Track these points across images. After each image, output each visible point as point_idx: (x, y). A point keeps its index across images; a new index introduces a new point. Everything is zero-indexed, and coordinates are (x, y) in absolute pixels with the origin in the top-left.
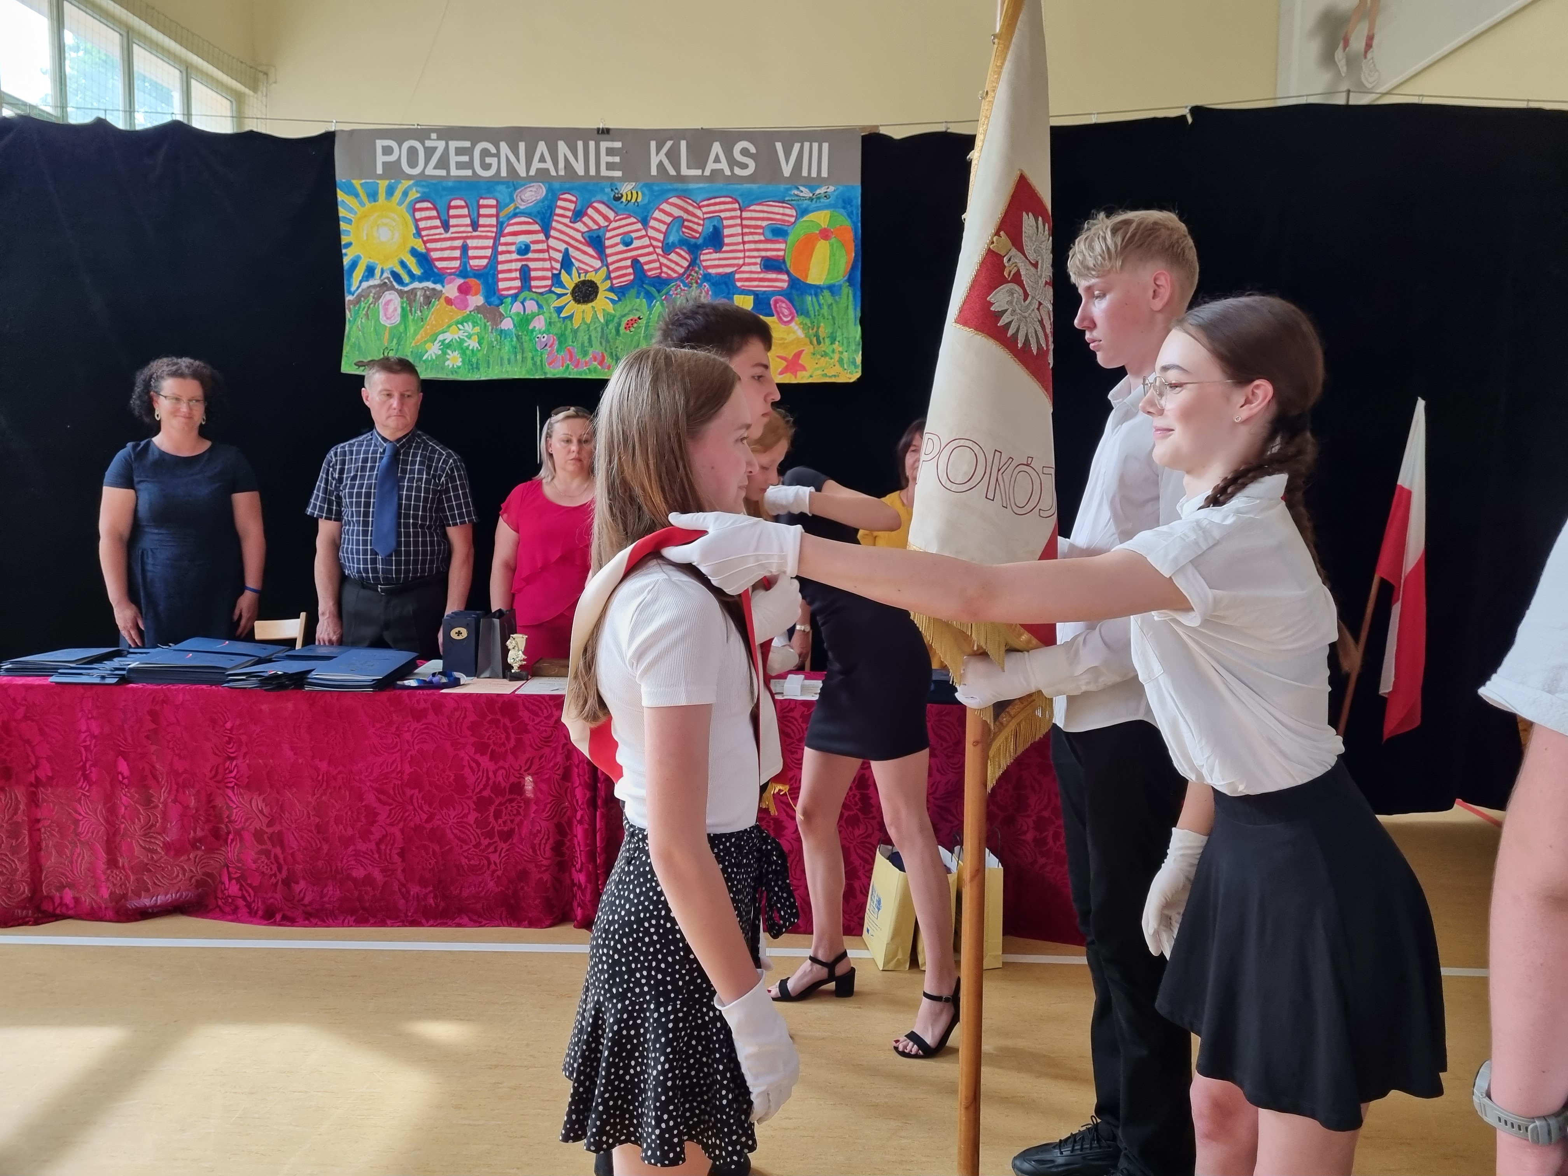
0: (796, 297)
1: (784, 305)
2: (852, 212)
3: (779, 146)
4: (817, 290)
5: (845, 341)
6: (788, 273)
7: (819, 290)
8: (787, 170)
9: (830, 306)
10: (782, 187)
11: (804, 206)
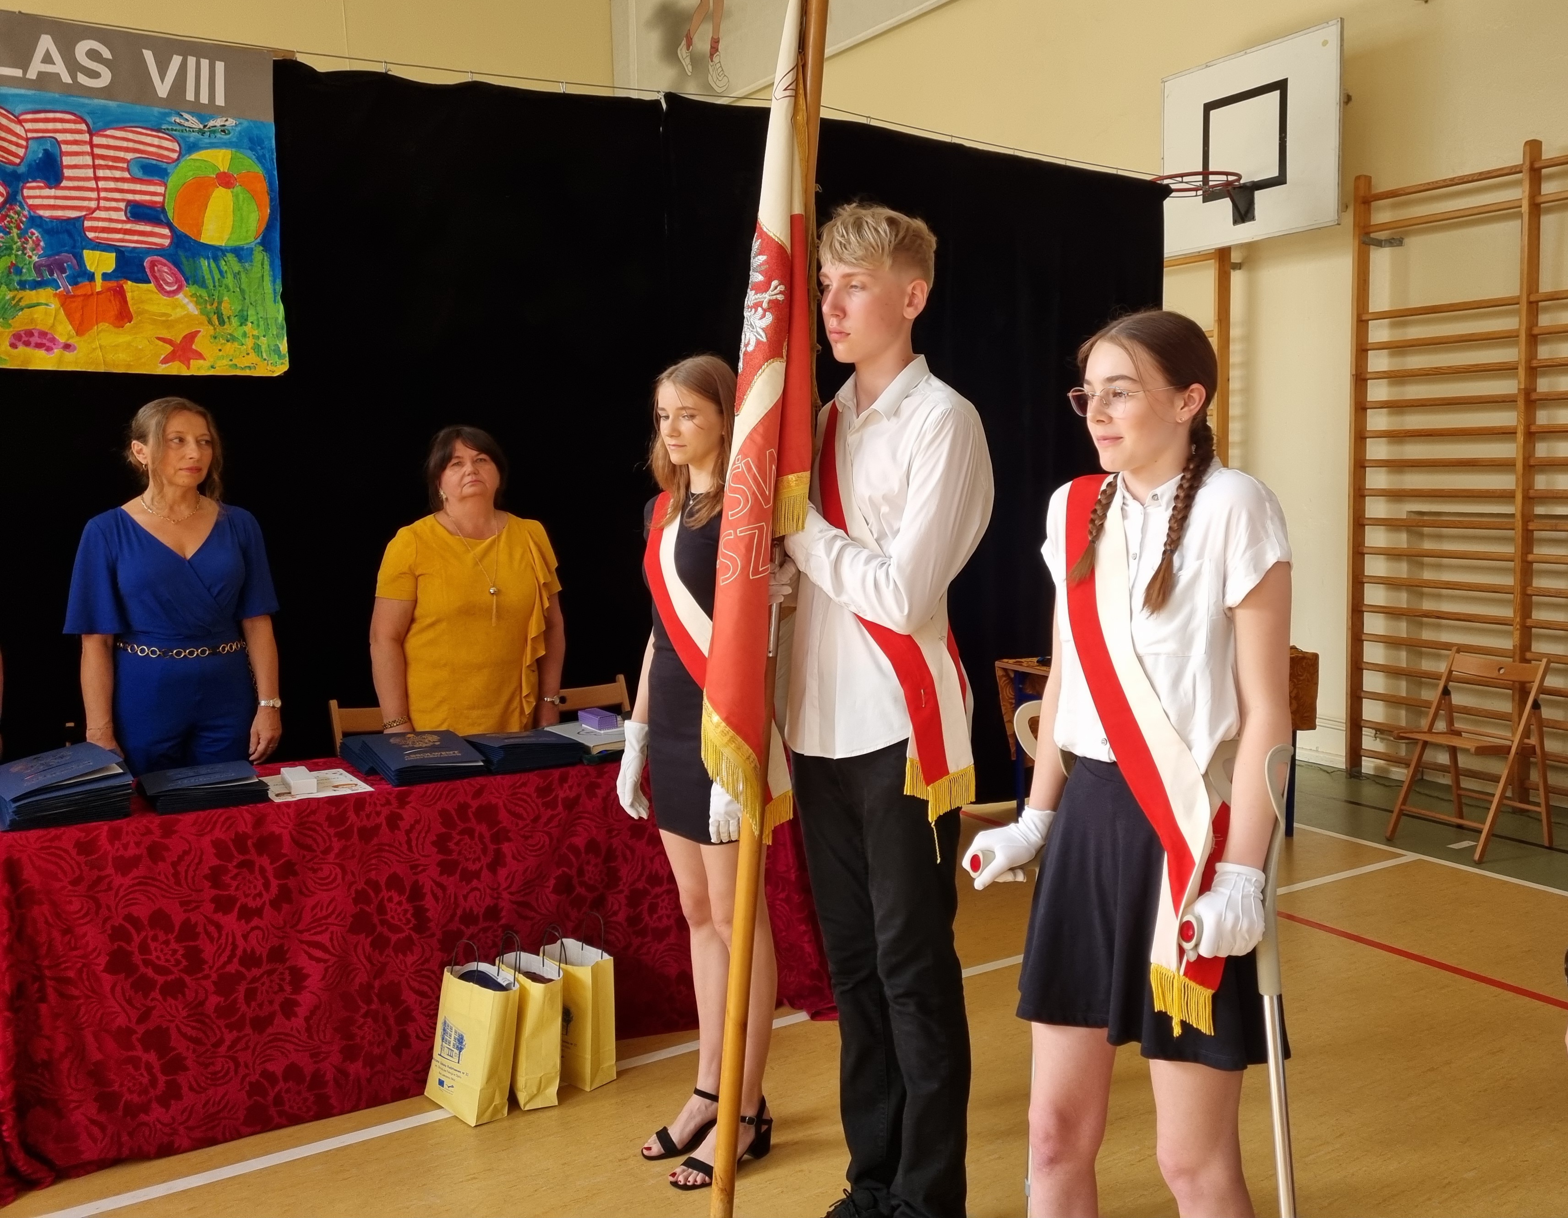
0: (184, 260)
1: (165, 269)
2: (264, 156)
3: (148, 55)
4: (216, 253)
5: (261, 323)
6: (170, 226)
7: (220, 253)
8: (163, 89)
9: (236, 275)
10: (156, 110)
11: (192, 139)
